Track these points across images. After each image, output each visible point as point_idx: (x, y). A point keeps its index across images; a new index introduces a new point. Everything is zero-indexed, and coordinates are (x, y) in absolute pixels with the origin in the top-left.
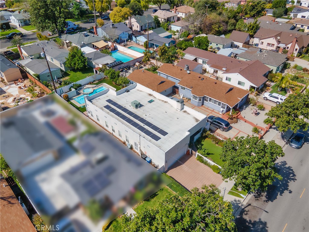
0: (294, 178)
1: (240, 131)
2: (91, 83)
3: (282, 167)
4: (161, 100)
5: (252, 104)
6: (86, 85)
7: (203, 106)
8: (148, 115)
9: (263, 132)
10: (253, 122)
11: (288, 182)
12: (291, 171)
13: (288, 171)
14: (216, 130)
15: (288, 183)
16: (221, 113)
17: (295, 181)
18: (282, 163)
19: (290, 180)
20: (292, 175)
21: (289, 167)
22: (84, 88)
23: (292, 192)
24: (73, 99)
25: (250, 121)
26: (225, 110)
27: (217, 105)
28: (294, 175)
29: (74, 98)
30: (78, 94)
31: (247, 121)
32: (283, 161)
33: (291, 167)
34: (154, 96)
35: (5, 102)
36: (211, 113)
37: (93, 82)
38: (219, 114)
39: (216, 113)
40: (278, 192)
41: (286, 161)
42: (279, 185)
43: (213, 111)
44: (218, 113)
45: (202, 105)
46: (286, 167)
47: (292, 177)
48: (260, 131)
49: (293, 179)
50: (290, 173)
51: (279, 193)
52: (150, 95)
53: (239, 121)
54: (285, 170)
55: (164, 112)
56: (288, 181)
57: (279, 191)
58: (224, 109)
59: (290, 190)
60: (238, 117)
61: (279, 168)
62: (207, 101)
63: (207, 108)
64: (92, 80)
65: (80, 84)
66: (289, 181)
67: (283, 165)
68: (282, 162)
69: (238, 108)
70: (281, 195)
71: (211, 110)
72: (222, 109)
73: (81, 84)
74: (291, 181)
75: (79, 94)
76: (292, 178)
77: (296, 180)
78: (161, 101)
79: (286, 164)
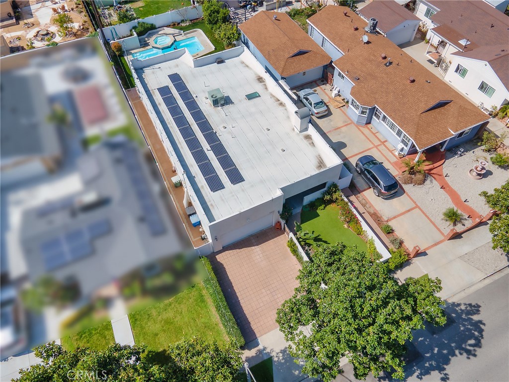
0: (474, 350)
1: (417, 206)
2: (175, 25)
3: (464, 316)
4: (274, 96)
5: (483, 147)
6: (165, 28)
7: (369, 126)
8: (229, 127)
9: (469, 223)
10: (459, 193)
11: (454, 355)
12: (476, 333)
13: (470, 330)
14: (365, 190)
15: (452, 356)
16: (397, 154)
17: (471, 357)
18: (468, 308)
19: (462, 352)
20: (472, 342)
21: (480, 322)
22: (160, 33)
23: (448, 379)
24: (131, 54)
25: (455, 187)
26: (406, 149)
27: (395, 134)
28: (478, 344)
29: (133, 52)
30: (144, 44)
31: (449, 186)
32: (473, 304)
33: (484, 324)
34: (265, 85)
35: (23, 36)
36: (376, 147)
37: (179, 24)
38: (393, 154)
39: (388, 149)
40: (418, 368)
41: (479, 306)
42: (428, 355)
43: (383, 143)
44: (391, 152)
45: (367, 124)
46: (472, 319)
47: (470, 345)
48: (466, 219)
49: (469, 352)
50: (472, 336)
51: (419, 372)
52: (260, 80)
53: (428, 182)
54: (464, 325)
55: (265, 128)
56: (454, 352)
57: (422, 367)
58: (405, 147)
59: (446, 374)
60: (432, 172)
61: (454, 315)
62: (378, 117)
63: (374, 132)
64: (178, 18)
65: (152, 24)
66: (457, 352)
67: (469, 313)
68: (470, 305)
69: (442, 150)
70: (420, 377)
71: (380, 141)
72: (401, 146)
73: (154, 23)
74: (461, 354)
75: (147, 45)
76: (468, 348)
77: (475, 355)
78: (273, 100)
79: (477, 312)
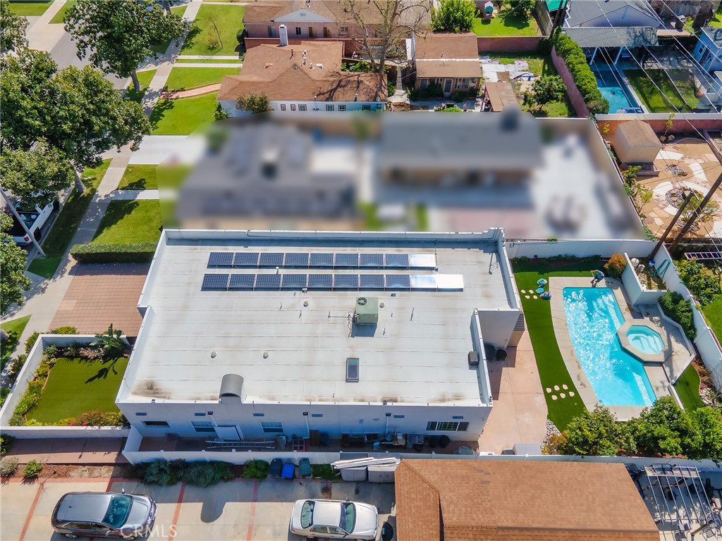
8: (305, 311)
73: (699, 333)
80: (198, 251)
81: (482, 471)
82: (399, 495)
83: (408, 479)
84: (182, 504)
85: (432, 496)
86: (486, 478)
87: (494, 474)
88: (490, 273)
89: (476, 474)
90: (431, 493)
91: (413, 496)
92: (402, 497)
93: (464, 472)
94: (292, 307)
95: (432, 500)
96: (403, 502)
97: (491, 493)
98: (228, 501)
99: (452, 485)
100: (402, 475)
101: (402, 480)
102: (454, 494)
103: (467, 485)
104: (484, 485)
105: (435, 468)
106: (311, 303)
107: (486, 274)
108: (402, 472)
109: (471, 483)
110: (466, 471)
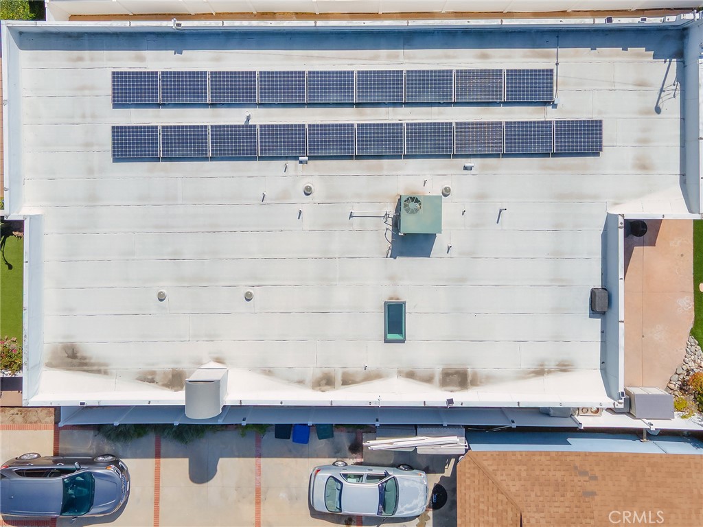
8: (307, 205)
80: (87, 63)
81: (585, 473)
82: (463, 501)
83: (477, 482)
84: (162, 460)
85: (510, 514)
86: (591, 486)
87: (604, 479)
88: (658, 110)
89: (576, 479)
90: (509, 510)
91: (482, 506)
92: (467, 505)
93: (559, 475)
94: (284, 197)
95: (509, 519)
96: (467, 511)
97: (596, 513)
98: (222, 457)
99: (541, 499)
100: (468, 475)
101: (468, 482)
102: (542, 515)
103: (562, 499)
104: (587, 499)
105: (517, 468)
106: (317, 187)
107: (648, 113)
108: (467, 471)
109: (569, 495)
110: (563, 473)
